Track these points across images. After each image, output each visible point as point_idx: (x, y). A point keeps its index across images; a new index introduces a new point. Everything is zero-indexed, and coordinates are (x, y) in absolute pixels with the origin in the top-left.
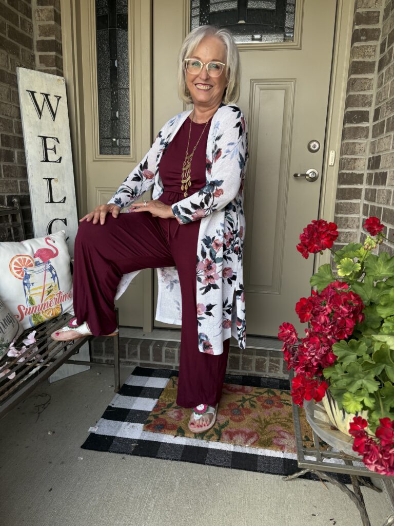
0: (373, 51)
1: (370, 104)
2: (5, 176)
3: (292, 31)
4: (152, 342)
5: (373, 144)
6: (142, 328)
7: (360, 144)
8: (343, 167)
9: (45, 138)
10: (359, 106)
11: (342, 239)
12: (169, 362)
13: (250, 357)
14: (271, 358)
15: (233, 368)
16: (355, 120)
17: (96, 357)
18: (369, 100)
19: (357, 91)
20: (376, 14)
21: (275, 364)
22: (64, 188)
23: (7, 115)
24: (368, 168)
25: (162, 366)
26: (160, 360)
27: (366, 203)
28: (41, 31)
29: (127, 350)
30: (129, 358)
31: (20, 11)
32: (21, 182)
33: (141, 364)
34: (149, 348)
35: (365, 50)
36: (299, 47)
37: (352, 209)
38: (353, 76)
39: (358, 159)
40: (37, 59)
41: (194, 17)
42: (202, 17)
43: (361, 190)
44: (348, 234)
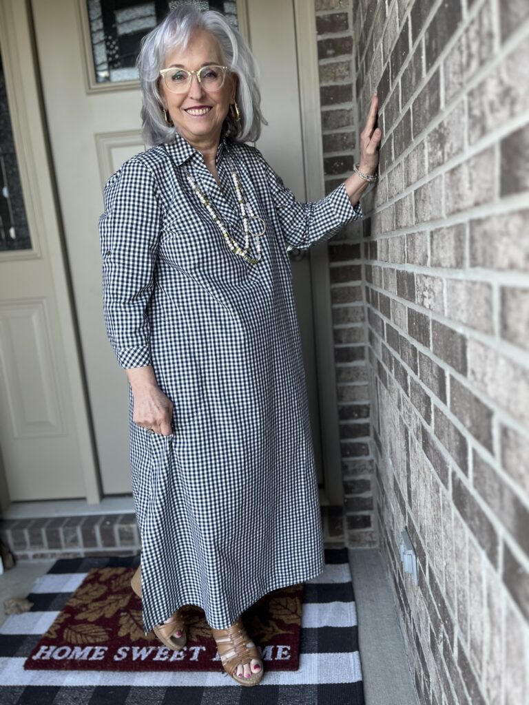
0: (346, 71)
4: (99, 519)
6: (84, 499)
10: (338, 151)
11: (344, 338)
12: (125, 545)
16: (336, 169)
17: (18, 553)
18: (351, 138)
19: (333, 129)
20: (343, 17)
24: (364, 236)
26: (113, 544)
27: (367, 284)
29: (62, 536)
30: (67, 547)
33: (86, 554)
34: (92, 528)
35: (335, 69)
37: (352, 295)
38: (327, 108)
41: (97, 44)
42: (108, 43)
43: (359, 267)
44: (351, 331)
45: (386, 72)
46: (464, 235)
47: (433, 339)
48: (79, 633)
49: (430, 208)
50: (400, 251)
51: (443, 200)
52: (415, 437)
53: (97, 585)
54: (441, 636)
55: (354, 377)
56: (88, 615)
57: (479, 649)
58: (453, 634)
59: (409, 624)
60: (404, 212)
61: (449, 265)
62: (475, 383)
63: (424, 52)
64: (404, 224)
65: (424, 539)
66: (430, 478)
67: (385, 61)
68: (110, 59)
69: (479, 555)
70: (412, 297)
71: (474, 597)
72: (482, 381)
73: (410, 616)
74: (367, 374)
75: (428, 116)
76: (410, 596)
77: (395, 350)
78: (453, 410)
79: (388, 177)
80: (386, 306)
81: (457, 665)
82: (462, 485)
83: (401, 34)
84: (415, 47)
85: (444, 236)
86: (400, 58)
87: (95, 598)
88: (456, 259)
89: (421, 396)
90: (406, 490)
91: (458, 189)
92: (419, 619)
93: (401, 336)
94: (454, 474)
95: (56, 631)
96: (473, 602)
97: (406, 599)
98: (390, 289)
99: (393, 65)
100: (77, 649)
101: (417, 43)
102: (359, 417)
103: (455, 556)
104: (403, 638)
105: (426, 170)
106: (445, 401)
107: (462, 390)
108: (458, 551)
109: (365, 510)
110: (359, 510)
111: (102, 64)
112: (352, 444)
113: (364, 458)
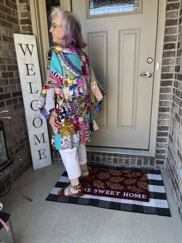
0: (176, 15)
1: (175, 40)
2: (10, 84)
3: (138, 5)
5: (177, 59)
7: (171, 59)
8: (163, 71)
9: (27, 65)
10: (170, 41)
11: (163, 104)
13: (122, 158)
14: (132, 158)
15: (115, 163)
16: (168, 48)
18: (175, 38)
19: (169, 34)
21: (134, 161)
22: (37, 86)
23: (9, 56)
24: (175, 71)
27: (174, 87)
28: (21, 15)
31: (12, 8)
32: (18, 86)
35: (172, 14)
36: (141, 13)
37: (168, 90)
38: (167, 27)
39: (171, 66)
40: (21, 28)
41: (91, 1)
42: (95, 2)
43: (172, 81)
44: (166, 102)
55: (165, 117)
68: (95, 7)
73: (179, 191)
74: (169, 117)
76: (180, 186)
97: (178, 186)
102: (165, 130)
104: (174, 197)
109: (162, 159)
110: (160, 159)
111: (92, 8)
112: (161, 138)
113: (164, 143)
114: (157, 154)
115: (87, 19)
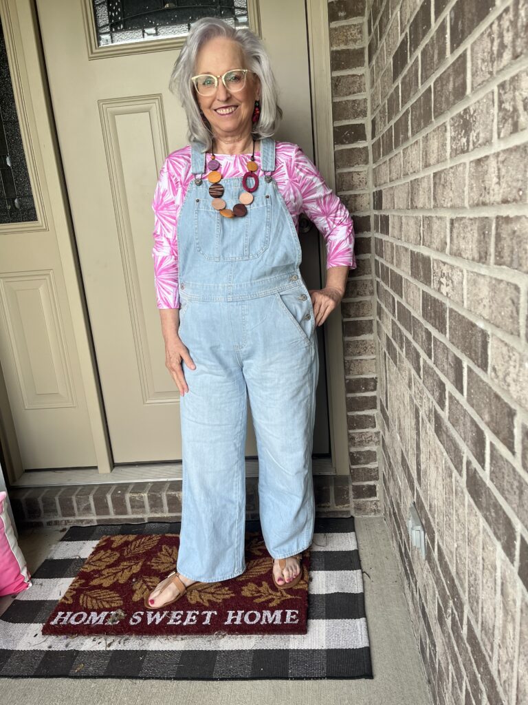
0: (358, 33)
1: (364, 113)
3: (244, 12)
4: (111, 488)
5: (374, 171)
6: (96, 468)
7: (358, 173)
10: (349, 119)
11: (352, 312)
12: (137, 513)
16: (346, 140)
18: (362, 107)
19: (343, 96)
24: (374, 208)
25: (130, 520)
26: (125, 513)
27: (377, 258)
29: (75, 504)
30: (80, 515)
33: (98, 521)
34: (106, 498)
35: (346, 32)
37: (360, 268)
38: (337, 74)
39: (359, 195)
41: (100, 4)
42: (111, 5)
43: (369, 240)
44: (360, 304)
45: (404, 43)
46: (490, 230)
47: (450, 328)
48: (94, 598)
49: (451, 194)
50: (414, 231)
51: (466, 189)
52: (425, 418)
53: (109, 551)
54: (450, 611)
55: (362, 350)
56: (102, 581)
57: (491, 631)
58: (462, 612)
59: (415, 593)
60: (421, 192)
61: (470, 258)
62: (496, 380)
63: (448, 31)
64: (420, 205)
65: (434, 517)
66: (442, 461)
67: (402, 32)
68: (112, 21)
69: (494, 545)
70: (427, 281)
71: (486, 583)
72: (504, 380)
73: (416, 585)
74: (375, 348)
75: (452, 98)
76: (416, 568)
77: (407, 329)
78: (469, 400)
79: (403, 153)
80: (397, 283)
81: (466, 642)
82: (478, 476)
83: (422, 7)
84: (439, 24)
85: (466, 226)
86: (420, 31)
87: (108, 564)
88: (480, 253)
89: (435, 380)
90: (415, 467)
91: (483, 181)
92: (426, 591)
93: (413, 317)
94: (469, 463)
95: (72, 596)
96: (486, 587)
97: (412, 569)
98: (403, 267)
99: (412, 37)
100: (94, 614)
101: (440, 20)
102: (366, 390)
103: (467, 540)
104: (408, 605)
105: (448, 154)
106: (461, 392)
107: (481, 384)
108: (471, 536)
109: (371, 480)
110: (365, 481)
111: (104, 26)
112: (359, 416)
113: (371, 430)
114: (354, 467)
115: (91, 59)
